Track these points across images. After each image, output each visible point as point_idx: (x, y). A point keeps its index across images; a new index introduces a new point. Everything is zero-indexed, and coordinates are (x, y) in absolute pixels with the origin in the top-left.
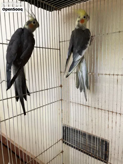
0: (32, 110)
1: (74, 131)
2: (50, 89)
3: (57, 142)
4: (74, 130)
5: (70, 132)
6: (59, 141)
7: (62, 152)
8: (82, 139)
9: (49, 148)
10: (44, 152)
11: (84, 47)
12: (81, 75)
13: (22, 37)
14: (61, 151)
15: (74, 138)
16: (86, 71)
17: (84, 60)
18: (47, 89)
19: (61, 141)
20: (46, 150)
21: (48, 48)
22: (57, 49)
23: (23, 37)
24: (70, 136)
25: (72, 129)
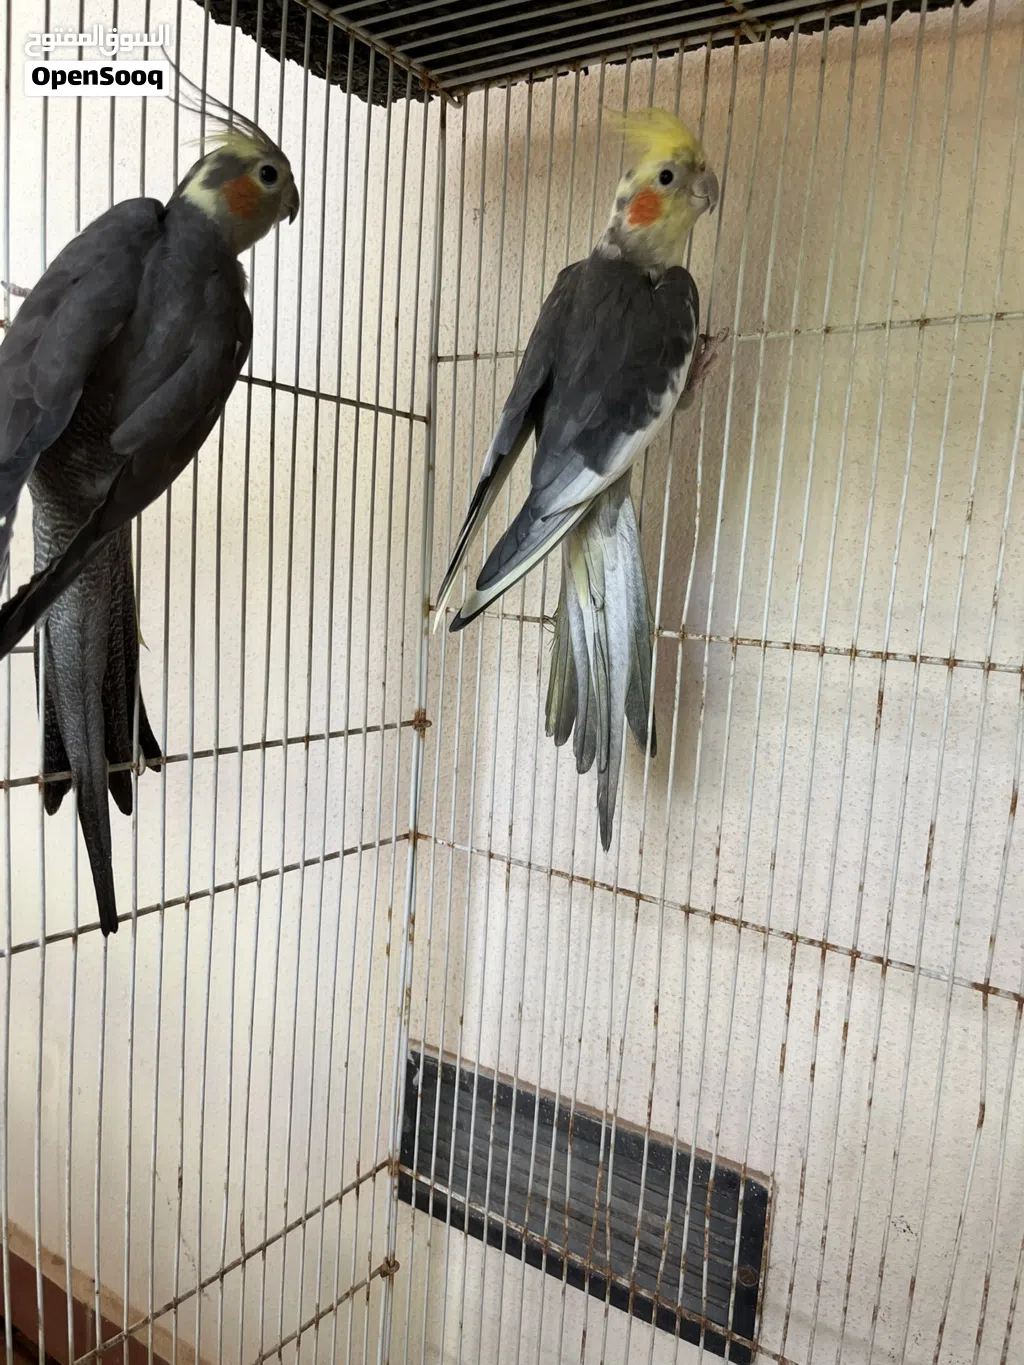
0: (170, 904)
1: (504, 1104)
2: (333, 735)
3: (356, 1186)
4: (505, 1090)
5: (464, 1109)
6: (372, 1175)
7: (389, 1269)
8: (560, 1169)
9: (288, 1230)
10: (242, 1262)
11: (628, 411)
12: (597, 636)
13: (148, 266)
14: (378, 1262)
15: (500, 1161)
16: (637, 600)
17: (627, 513)
18: (307, 739)
19: (386, 1181)
20: (263, 1248)
21: (338, 400)
22: (410, 416)
23: (153, 275)
24: (462, 1145)
25: (485, 1085)
